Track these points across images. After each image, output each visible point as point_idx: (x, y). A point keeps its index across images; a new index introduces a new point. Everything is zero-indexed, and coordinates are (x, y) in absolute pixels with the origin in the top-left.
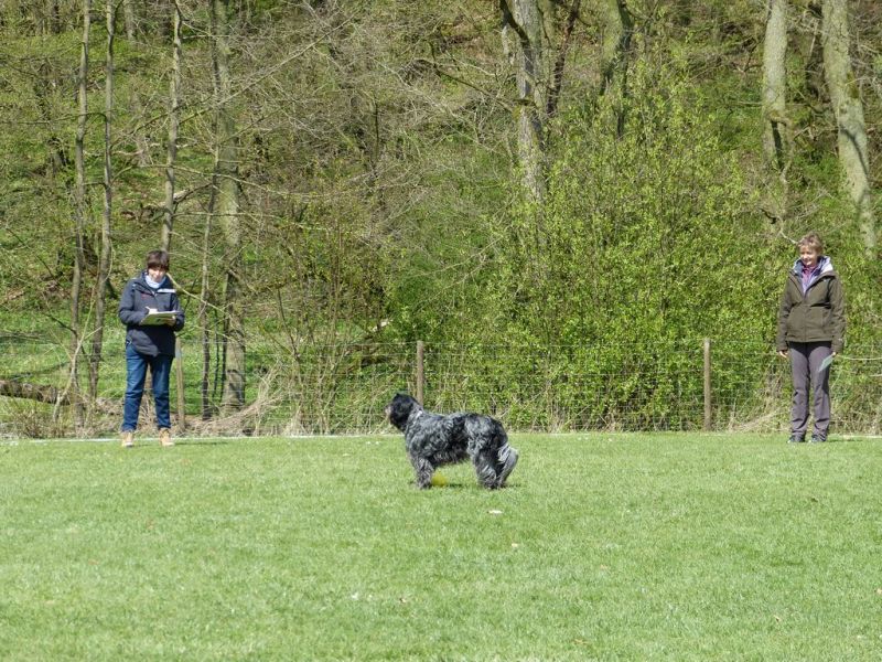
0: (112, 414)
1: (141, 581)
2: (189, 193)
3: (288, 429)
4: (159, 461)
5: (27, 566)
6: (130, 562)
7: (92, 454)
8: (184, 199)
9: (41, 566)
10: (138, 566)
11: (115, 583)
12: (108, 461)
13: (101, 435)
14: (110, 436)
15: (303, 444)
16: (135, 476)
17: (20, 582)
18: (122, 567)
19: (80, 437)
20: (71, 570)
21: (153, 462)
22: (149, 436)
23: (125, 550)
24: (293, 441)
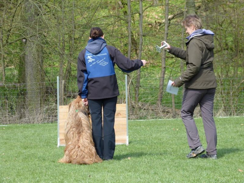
0: (145, 109)
1: (157, 180)
2: (175, 16)
3: (218, 114)
4: (164, 129)
5: (109, 174)
6: (152, 172)
7: (136, 127)
8: (173, 18)
9: (115, 174)
10: (155, 173)
11: (146, 181)
12: (143, 129)
13: (141, 118)
14: (144, 119)
15: (224, 120)
16: (154, 136)
17: (107, 181)
18: (148, 174)
19: (132, 119)
20: (128, 175)
21: (162, 129)
22: (160, 118)
23: (150, 167)
24: (220, 119)
